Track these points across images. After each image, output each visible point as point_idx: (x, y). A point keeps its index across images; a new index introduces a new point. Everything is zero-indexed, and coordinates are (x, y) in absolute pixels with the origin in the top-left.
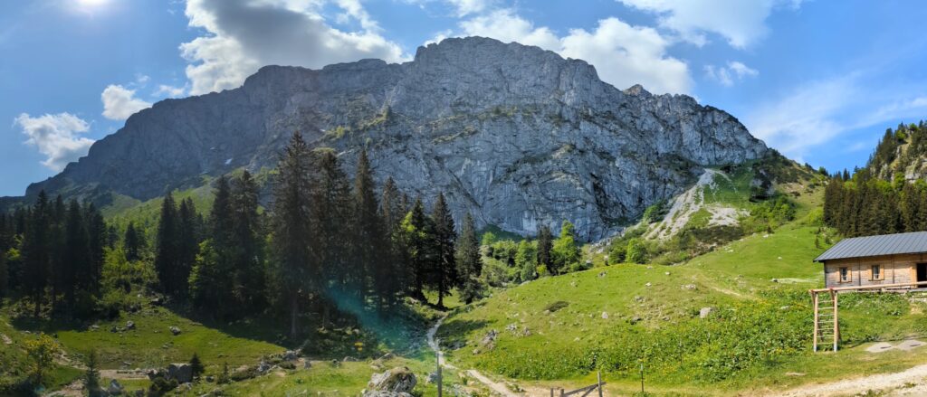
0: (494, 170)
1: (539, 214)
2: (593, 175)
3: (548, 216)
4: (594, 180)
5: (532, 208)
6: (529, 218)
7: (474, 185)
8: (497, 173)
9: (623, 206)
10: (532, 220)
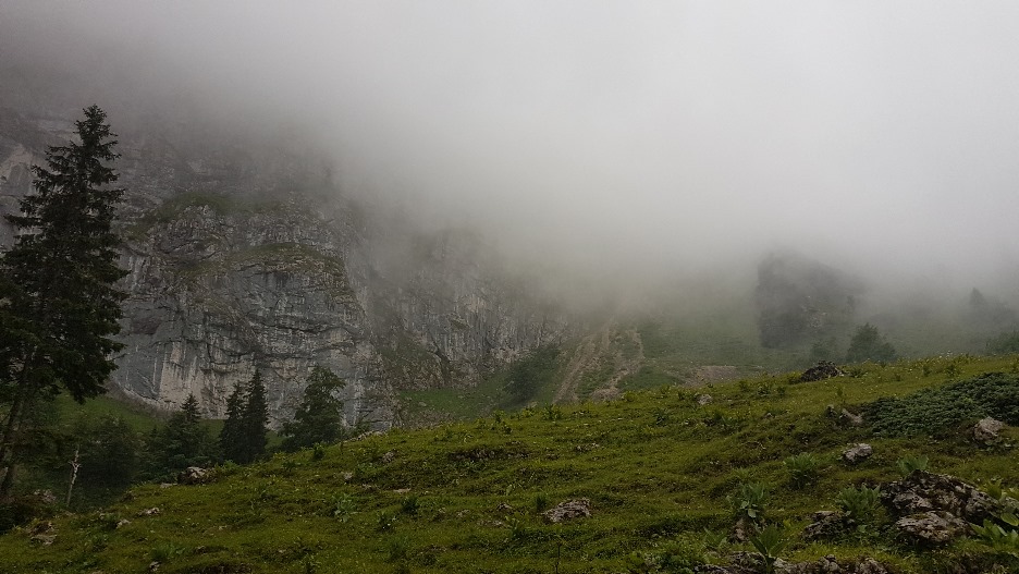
1: (218, 356)
3: (243, 365)
5: (200, 336)
6: (183, 366)
9: (444, 359)
10: (192, 371)
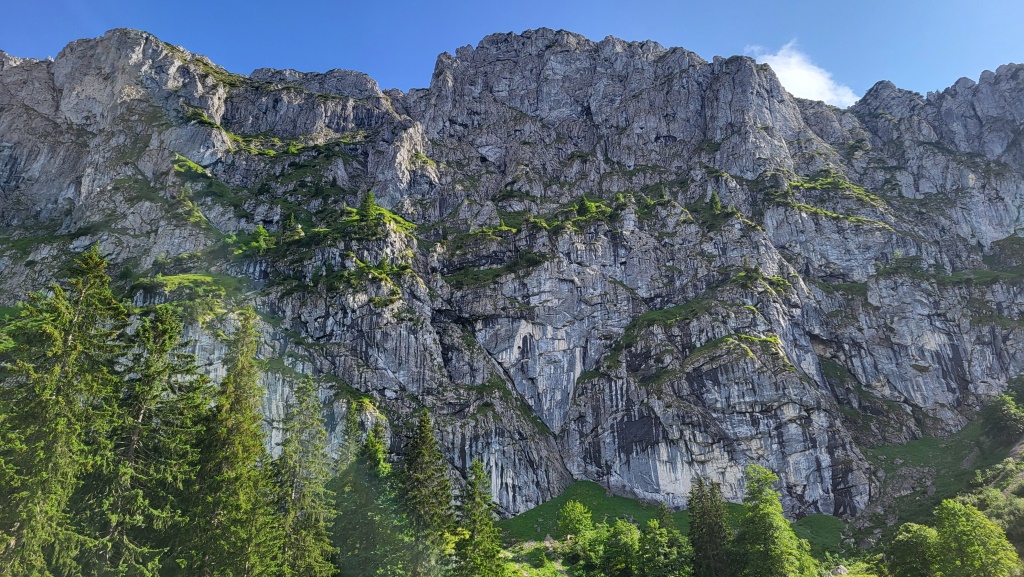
0: (585, 348)
1: (695, 449)
2: (814, 338)
3: (717, 453)
4: (819, 349)
5: (677, 435)
6: (672, 461)
7: (542, 385)
8: (592, 353)
10: (679, 465)
